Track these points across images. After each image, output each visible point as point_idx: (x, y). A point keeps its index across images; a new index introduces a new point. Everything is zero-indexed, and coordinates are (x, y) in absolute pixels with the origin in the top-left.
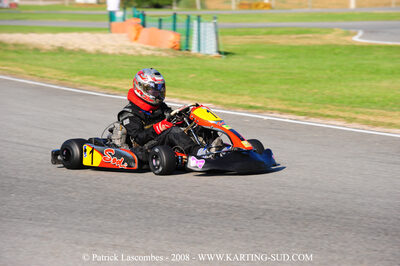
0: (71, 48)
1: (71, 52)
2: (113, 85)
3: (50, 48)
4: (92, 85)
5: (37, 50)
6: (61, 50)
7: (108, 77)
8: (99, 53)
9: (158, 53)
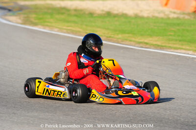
0: (115, 12)
1: (116, 16)
2: (146, 41)
3: (101, 12)
4: (131, 41)
5: (91, 14)
6: (109, 14)
7: (142, 35)
8: (137, 17)
9: (182, 16)
